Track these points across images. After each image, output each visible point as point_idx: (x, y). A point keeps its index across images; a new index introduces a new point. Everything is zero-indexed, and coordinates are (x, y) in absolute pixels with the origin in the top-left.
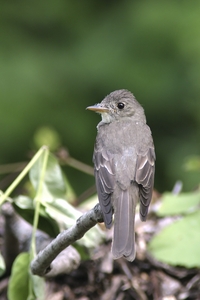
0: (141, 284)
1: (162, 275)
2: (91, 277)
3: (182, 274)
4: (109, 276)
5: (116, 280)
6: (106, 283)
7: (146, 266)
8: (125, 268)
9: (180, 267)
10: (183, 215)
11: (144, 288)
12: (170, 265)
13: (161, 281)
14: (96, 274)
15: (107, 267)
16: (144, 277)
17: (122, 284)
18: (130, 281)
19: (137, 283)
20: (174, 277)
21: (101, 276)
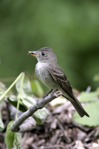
0: (68, 134)
1: (78, 130)
2: (46, 130)
3: (87, 130)
4: (54, 130)
5: (58, 132)
6: (53, 133)
7: (71, 126)
8: (61, 126)
9: (86, 126)
10: (90, 102)
11: (70, 136)
12: (82, 125)
13: (77, 132)
14: (49, 129)
15: (54, 126)
16: (70, 130)
17: (60, 133)
18: (63, 132)
19: (67, 133)
20: (83, 131)
21: (51, 130)
